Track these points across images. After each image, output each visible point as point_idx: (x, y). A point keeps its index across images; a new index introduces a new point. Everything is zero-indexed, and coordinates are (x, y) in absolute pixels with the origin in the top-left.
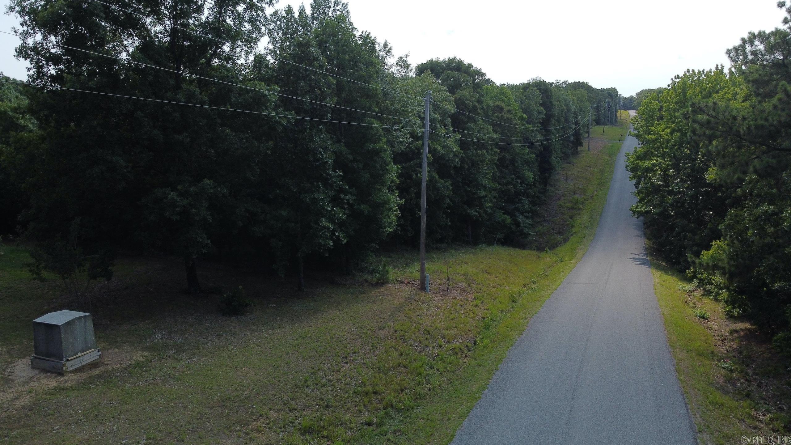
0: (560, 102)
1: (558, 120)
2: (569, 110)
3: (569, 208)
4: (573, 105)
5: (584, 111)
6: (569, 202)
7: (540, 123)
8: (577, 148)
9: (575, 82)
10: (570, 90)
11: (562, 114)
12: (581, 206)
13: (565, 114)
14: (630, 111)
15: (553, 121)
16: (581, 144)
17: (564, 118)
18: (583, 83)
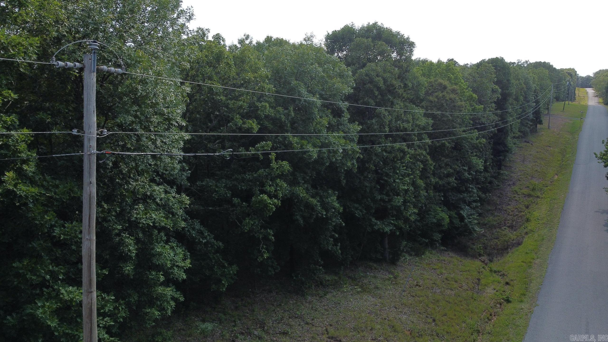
0: (519, 80)
1: (517, 99)
2: (529, 88)
3: (525, 196)
4: (534, 83)
5: (545, 90)
6: (526, 187)
7: (495, 102)
8: (536, 126)
9: (536, 62)
10: (531, 69)
11: (521, 92)
12: (539, 194)
13: (525, 93)
14: (587, 89)
15: (511, 100)
16: (541, 122)
17: (523, 96)
18: (545, 63)
